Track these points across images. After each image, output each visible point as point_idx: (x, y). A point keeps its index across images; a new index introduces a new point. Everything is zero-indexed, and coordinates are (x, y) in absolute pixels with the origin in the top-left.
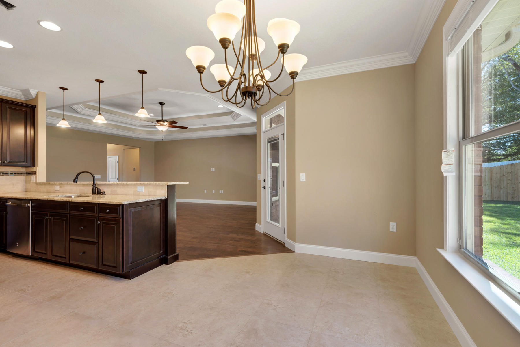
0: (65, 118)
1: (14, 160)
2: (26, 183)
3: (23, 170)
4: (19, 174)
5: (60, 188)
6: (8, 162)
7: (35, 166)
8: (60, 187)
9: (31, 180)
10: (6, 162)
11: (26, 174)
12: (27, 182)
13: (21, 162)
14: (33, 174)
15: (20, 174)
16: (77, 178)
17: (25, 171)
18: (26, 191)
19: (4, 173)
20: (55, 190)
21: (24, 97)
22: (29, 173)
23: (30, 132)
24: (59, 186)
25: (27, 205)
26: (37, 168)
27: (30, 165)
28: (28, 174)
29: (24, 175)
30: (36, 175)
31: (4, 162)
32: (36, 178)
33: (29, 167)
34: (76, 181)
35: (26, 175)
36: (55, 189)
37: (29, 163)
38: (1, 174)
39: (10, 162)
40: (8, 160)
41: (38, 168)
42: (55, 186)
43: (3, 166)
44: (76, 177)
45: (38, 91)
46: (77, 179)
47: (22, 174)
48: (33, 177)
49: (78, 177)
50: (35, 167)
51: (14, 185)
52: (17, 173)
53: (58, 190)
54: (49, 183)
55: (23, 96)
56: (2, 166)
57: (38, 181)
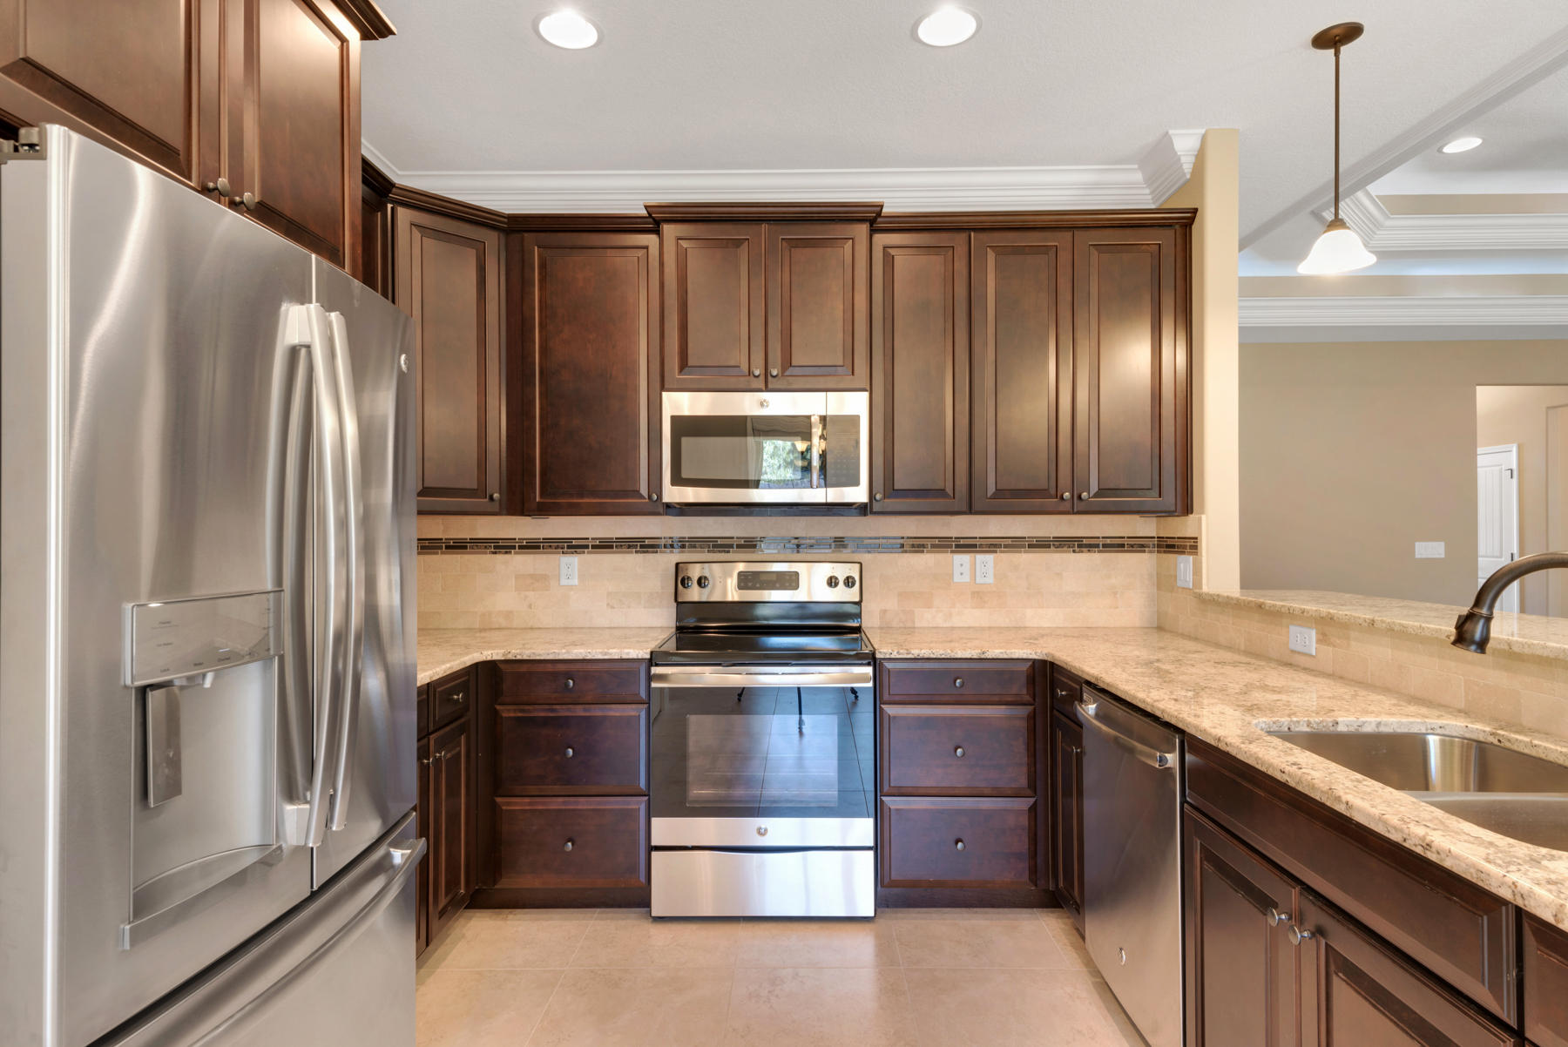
0: (1342, 215)
1: (1112, 486)
2: (1159, 588)
3: (1145, 527)
4: (1132, 546)
5: (1319, 641)
6: (1091, 495)
7: (1192, 513)
8: (1323, 639)
9: (1176, 576)
10: (1085, 495)
11: (1159, 546)
12: (1164, 583)
13: (1140, 492)
14: (1185, 547)
15: (1135, 545)
16: (1484, 611)
17: (1154, 534)
18: (1160, 628)
19: (1085, 541)
20: (1293, 651)
21: (1152, 193)
22: (1170, 542)
23: (1174, 355)
24: (1313, 633)
25: (1162, 760)
26: (1200, 519)
27: (1173, 508)
28: (1169, 545)
29: (1150, 552)
30: (1196, 554)
31: (1080, 497)
32: (1197, 571)
33: (1171, 513)
34: (1477, 636)
35: (1158, 552)
36: (1292, 646)
37: (1169, 499)
38: (1074, 546)
39: (1102, 492)
40: (1094, 488)
41: (1204, 517)
42: (1293, 629)
43: (1079, 513)
44: (1478, 602)
45: (1203, 131)
46: (1489, 619)
47: (1143, 546)
48: (1184, 562)
49: (1491, 607)
50: (1191, 516)
51: (1115, 593)
52: (1126, 542)
53: (1311, 656)
54: (1260, 606)
55: (1147, 191)
56: (1074, 513)
57: (1205, 589)
